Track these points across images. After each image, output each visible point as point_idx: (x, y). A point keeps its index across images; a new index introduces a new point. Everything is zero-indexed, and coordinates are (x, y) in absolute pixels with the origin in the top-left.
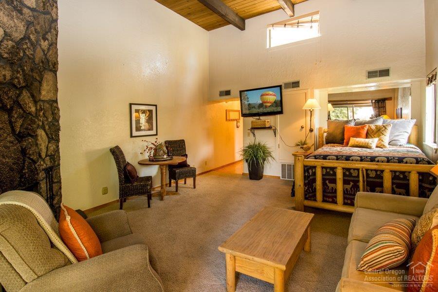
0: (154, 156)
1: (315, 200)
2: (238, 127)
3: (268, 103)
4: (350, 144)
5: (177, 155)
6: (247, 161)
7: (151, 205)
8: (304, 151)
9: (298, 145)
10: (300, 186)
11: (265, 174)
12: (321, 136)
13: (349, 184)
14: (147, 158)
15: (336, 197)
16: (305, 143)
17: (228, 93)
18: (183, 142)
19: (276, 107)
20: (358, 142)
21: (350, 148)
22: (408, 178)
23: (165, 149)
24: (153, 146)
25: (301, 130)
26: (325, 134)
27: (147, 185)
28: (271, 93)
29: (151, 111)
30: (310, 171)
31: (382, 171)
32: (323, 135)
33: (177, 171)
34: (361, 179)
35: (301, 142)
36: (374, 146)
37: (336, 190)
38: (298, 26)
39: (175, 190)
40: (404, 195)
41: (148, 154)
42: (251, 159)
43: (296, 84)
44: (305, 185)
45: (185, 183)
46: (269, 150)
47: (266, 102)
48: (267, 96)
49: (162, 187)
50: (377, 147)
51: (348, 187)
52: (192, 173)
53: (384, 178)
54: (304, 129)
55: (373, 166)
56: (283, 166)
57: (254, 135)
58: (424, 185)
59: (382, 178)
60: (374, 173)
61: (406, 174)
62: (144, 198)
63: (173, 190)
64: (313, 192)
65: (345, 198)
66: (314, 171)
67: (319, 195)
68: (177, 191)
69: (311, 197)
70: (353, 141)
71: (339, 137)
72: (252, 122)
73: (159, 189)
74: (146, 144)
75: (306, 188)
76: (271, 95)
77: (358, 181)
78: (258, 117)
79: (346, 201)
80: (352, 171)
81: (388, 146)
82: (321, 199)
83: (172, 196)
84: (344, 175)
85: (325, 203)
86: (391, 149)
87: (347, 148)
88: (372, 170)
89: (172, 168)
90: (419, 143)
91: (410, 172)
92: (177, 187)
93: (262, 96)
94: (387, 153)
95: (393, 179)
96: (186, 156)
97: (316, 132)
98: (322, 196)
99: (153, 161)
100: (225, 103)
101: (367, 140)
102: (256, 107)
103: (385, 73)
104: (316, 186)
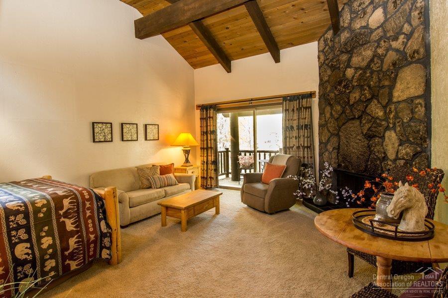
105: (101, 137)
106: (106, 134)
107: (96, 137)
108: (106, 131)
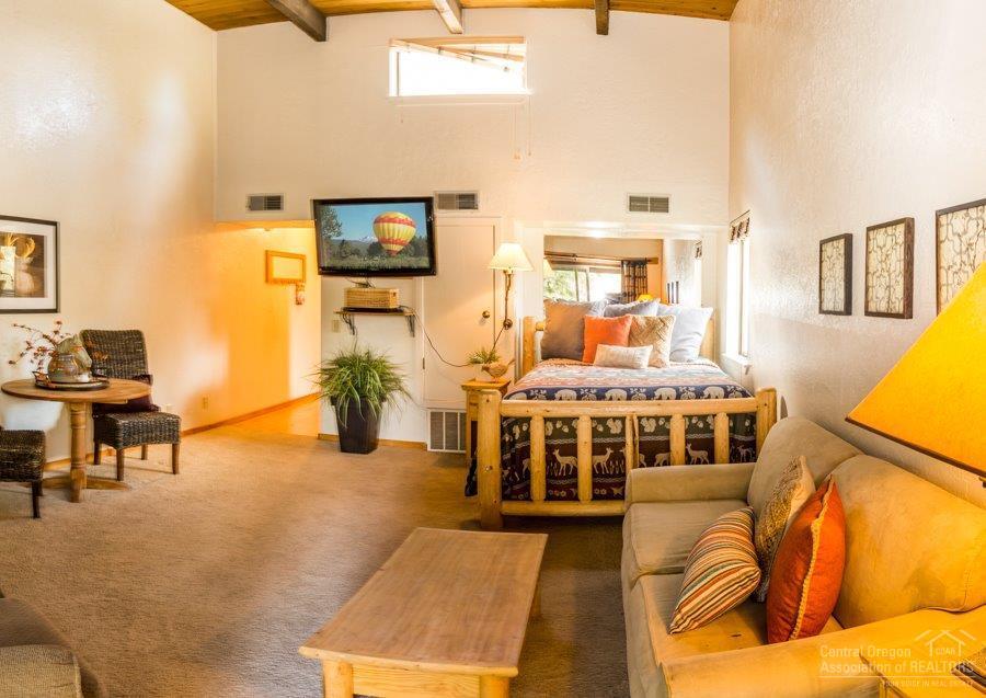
0: (50, 373)
1: (528, 499)
2: (299, 303)
3: (395, 242)
4: (597, 358)
5: (120, 376)
6: (334, 401)
7: (41, 511)
8: (490, 378)
9: (476, 362)
10: (491, 468)
11: (382, 435)
12: (529, 340)
13: (604, 453)
14: (31, 377)
15: (575, 485)
16: (491, 358)
17: (274, 203)
18: (136, 337)
19: (415, 255)
20: (612, 355)
21: (600, 369)
22: (711, 427)
23: (83, 355)
24: (49, 346)
25: (482, 323)
26: (540, 336)
27: (32, 457)
28: (402, 216)
29: (39, 240)
30: (516, 430)
31: (668, 418)
32: (533, 337)
33: (121, 422)
34: (629, 439)
35: (484, 353)
36: (644, 363)
37: (575, 470)
38: (473, 59)
39: (114, 475)
40: (705, 463)
41: (34, 367)
42: (347, 396)
43: (467, 201)
44: (504, 464)
45: (144, 457)
46: (396, 372)
47: (388, 241)
48: (391, 225)
49: (74, 461)
50: (650, 365)
51: (602, 459)
52: (168, 431)
53: (672, 431)
54: (490, 320)
55: (650, 408)
56: (435, 417)
57: (353, 328)
58: (736, 437)
59: (668, 432)
60: (653, 422)
61: (709, 420)
62: (21, 490)
63: (107, 475)
64: (522, 480)
65: (595, 485)
66: (525, 428)
67: (538, 485)
68: (119, 477)
69: (516, 493)
70: (604, 351)
71: (573, 342)
72: (349, 292)
73: (66, 468)
74: (25, 336)
75: (506, 472)
76: (401, 222)
77: (623, 444)
78: (363, 280)
79: (597, 491)
80: (610, 423)
81: (668, 363)
82: (543, 496)
83: (106, 492)
84: (595, 433)
85: (551, 503)
86: (676, 368)
87: (593, 369)
88: (648, 418)
89: (101, 411)
90: (715, 353)
91: (714, 416)
92: (120, 466)
93: (378, 221)
94: (672, 379)
95: (687, 432)
96: (147, 378)
97: (517, 328)
98: (544, 488)
99: (46, 386)
100: (261, 230)
101: (632, 350)
102: (364, 251)
103: (660, 205)
104: (529, 464)
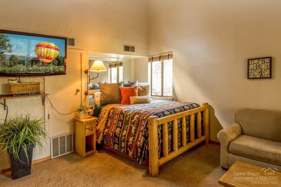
3: (47, 58)
19: (57, 65)
25: (76, 94)
34: (185, 124)
47: (43, 57)
48: (46, 49)
53: (191, 120)
54: (79, 93)
56: (55, 141)
57: (5, 106)
71: (117, 97)
76: (52, 48)
93: (38, 46)
102: (27, 62)
105: (256, 74)
106: (263, 70)
107: (250, 74)
108: (263, 66)
